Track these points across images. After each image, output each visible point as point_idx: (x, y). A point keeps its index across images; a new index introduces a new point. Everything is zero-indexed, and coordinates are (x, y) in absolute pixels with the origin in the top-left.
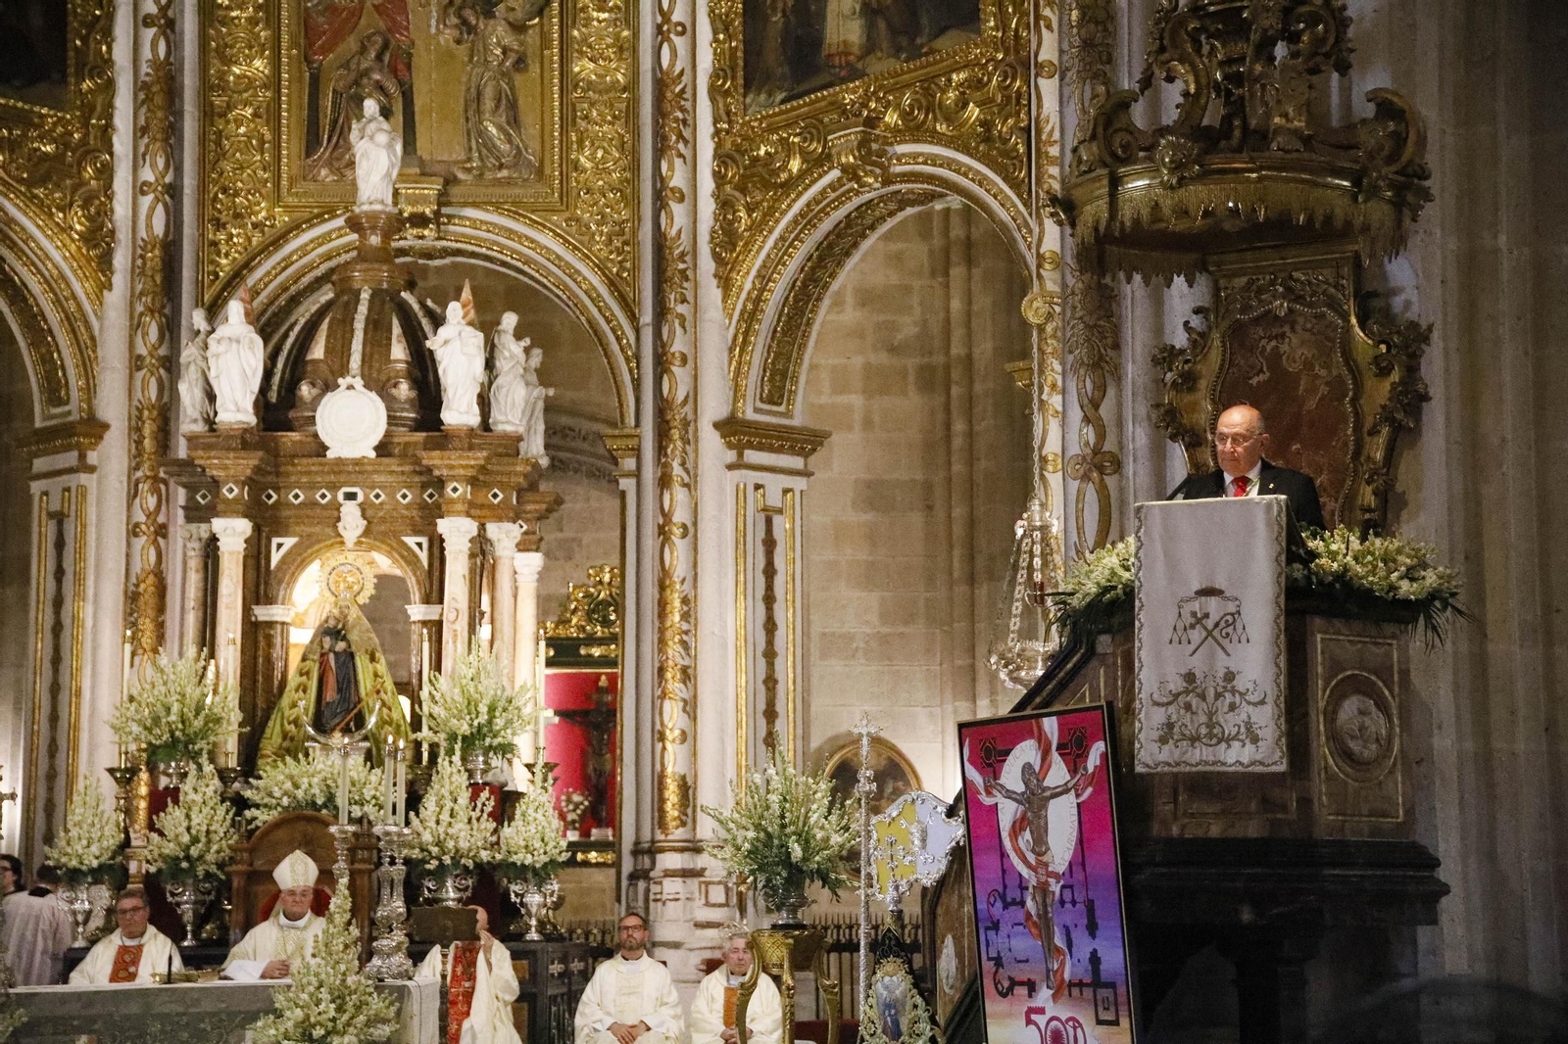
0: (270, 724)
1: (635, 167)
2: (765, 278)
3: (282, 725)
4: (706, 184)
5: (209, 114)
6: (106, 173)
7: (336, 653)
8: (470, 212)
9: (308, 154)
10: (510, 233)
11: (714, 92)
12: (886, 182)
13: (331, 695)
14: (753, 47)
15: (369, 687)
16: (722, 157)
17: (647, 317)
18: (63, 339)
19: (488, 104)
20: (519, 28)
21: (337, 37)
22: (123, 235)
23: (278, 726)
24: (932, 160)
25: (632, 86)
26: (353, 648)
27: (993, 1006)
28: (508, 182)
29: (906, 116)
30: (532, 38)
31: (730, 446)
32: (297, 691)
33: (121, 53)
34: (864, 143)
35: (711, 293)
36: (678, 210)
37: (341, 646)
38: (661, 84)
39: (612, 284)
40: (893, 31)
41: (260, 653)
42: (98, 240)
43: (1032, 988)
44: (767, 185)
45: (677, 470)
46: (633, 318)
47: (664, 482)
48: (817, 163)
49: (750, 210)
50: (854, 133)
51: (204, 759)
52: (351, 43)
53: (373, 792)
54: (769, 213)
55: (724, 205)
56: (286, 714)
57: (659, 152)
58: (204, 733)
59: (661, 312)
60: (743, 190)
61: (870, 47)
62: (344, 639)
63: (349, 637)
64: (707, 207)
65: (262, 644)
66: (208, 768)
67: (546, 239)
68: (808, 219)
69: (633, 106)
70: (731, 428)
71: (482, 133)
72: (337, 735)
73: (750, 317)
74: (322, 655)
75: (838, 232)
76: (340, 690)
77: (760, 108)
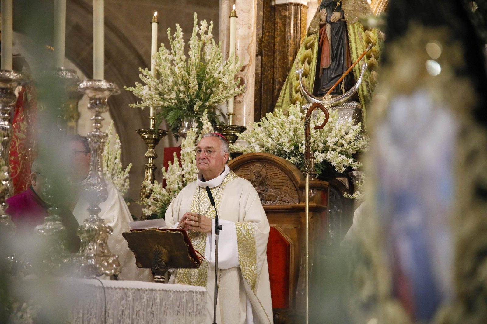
0: (282, 94)
3: (291, 94)
7: (331, 23)
13: (326, 62)
15: (360, 52)
23: (287, 95)
26: (346, 17)
32: (303, 63)
37: (336, 16)
41: (278, 32)
51: (205, 118)
53: (335, 140)
56: (294, 84)
62: (339, 9)
63: (343, 7)
65: (279, 25)
66: (207, 125)
72: (328, 96)
74: (322, 26)
76: (333, 58)
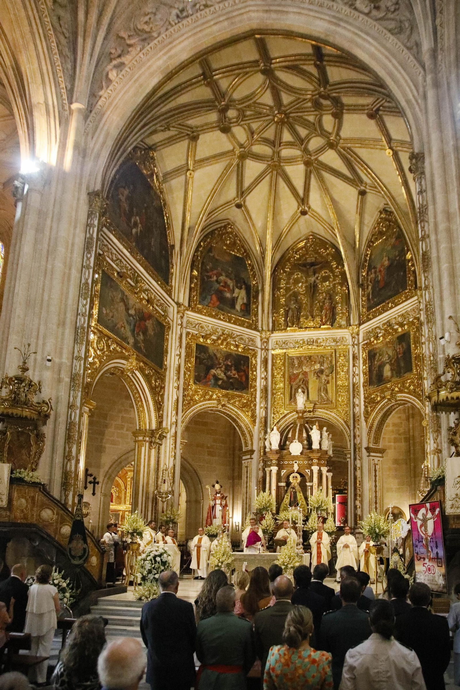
1: (349, 400)
2: (374, 420)
3: (284, 505)
4: (362, 403)
5: (273, 394)
6: (255, 405)
7: (293, 492)
8: (319, 410)
9: (290, 400)
10: (326, 414)
11: (364, 386)
12: (396, 401)
13: (292, 500)
14: (370, 378)
15: (299, 498)
16: (365, 398)
17: (352, 428)
18: (248, 435)
19: (322, 390)
20: (328, 376)
21: (295, 379)
22: (258, 416)
24: (405, 397)
25: (348, 386)
26: (296, 491)
27: (416, 562)
28: (326, 404)
29: (399, 389)
30: (330, 378)
31: (368, 452)
32: (286, 499)
33: (258, 384)
34: (391, 394)
35: (364, 423)
36: (357, 408)
37: (294, 490)
38: (354, 385)
39: (345, 422)
40: (396, 373)
42: (253, 416)
43: (424, 559)
44: (374, 403)
45: (358, 457)
46: (349, 428)
47: (355, 459)
48: (383, 398)
49: (371, 407)
50: (389, 392)
51: (270, 511)
52: (298, 380)
54: (374, 408)
55: (366, 407)
56: (284, 503)
57: (354, 397)
58: (269, 507)
59: (354, 427)
60: (369, 403)
61: (392, 376)
63: (296, 489)
64: (363, 407)
65: (280, 490)
66: (270, 513)
67: (333, 414)
68: (381, 409)
69: (349, 389)
70: (368, 449)
71: (321, 395)
72: (294, 507)
73: (371, 428)
74: (291, 492)
75: (387, 411)
76: (294, 499)
77: (372, 388)
